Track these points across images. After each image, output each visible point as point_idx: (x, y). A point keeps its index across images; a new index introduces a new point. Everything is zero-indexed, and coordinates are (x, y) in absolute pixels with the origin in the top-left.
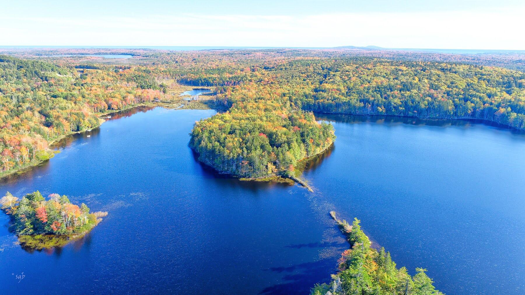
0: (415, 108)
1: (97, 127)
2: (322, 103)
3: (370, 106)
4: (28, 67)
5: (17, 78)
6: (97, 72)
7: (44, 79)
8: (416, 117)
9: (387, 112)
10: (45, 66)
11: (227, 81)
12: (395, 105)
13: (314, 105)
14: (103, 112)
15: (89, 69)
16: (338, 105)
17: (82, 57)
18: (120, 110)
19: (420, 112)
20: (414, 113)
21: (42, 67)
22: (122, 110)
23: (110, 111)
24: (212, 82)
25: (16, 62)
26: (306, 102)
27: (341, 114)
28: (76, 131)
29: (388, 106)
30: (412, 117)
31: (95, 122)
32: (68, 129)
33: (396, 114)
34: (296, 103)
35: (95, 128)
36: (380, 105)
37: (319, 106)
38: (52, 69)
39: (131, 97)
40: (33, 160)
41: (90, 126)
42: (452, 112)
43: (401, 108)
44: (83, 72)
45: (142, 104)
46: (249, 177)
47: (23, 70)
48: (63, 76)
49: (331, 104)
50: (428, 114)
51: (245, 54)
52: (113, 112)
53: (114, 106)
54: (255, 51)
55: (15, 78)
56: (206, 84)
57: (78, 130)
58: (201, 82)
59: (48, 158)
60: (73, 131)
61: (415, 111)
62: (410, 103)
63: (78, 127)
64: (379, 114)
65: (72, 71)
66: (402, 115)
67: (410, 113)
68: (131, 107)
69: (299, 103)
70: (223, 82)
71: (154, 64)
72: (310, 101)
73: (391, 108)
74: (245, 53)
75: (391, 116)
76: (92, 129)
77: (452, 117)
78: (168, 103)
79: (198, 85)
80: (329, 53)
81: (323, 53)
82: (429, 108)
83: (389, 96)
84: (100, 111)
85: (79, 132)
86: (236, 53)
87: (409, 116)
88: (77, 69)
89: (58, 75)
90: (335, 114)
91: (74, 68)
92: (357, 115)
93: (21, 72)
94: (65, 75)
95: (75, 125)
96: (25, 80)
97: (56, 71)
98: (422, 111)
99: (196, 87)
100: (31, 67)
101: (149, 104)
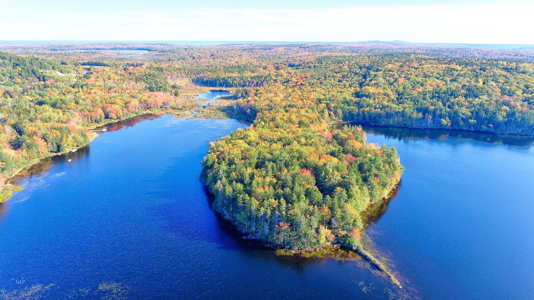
0: (490, 120)
1: (85, 145)
2: (368, 112)
3: (431, 117)
4: (25, 65)
5: (10, 77)
6: (104, 70)
7: (41, 79)
8: (491, 133)
9: (452, 125)
10: (45, 63)
11: (249, 82)
12: (464, 116)
13: (358, 114)
14: (98, 123)
15: (98, 66)
16: (389, 116)
17: (95, 53)
18: (120, 119)
19: (497, 125)
20: (489, 127)
21: (41, 65)
22: (123, 119)
23: (108, 121)
25: (12, 59)
26: (348, 111)
27: (393, 127)
28: (56, 152)
29: (454, 117)
30: (486, 133)
31: (82, 139)
32: (45, 151)
33: (465, 128)
34: (335, 113)
35: (82, 147)
36: (444, 117)
37: (364, 116)
38: (52, 67)
39: (135, 102)
41: (75, 145)
43: (471, 121)
44: (89, 69)
45: (149, 112)
46: (290, 248)
47: (19, 68)
48: (65, 75)
49: (380, 114)
50: (507, 129)
51: (266, 50)
52: (111, 122)
53: (113, 115)
54: (276, 46)
55: (8, 78)
56: (225, 84)
57: (58, 151)
58: (219, 82)
60: (51, 152)
61: (490, 125)
62: (483, 114)
63: (59, 147)
64: (443, 127)
65: (77, 69)
66: (472, 129)
67: (484, 128)
68: (134, 115)
69: (340, 112)
71: (170, 60)
72: (352, 109)
73: (458, 120)
74: (266, 48)
75: (458, 130)
76: (78, 148)
78: (179, 109)
79: (216, 86)
80: (356, 48)
81: (349, 49)
82: (509, 121)
83: (453, 104)
84: (95, 121)
85: (59, 154)
86: (256, 47)
87: (482, 130)
88: (84, 67)
89: (60, 74)
90: (385, 126)
91: (80, 65)
92: (414, 129)
93: (16, 70)
94: (68, 73)
95: (55, 145)
96: (19, 80)
97: (58, 69)
98: (499, 124)
99: (213, 88)
100: (28, 65)
101: (156, 111)
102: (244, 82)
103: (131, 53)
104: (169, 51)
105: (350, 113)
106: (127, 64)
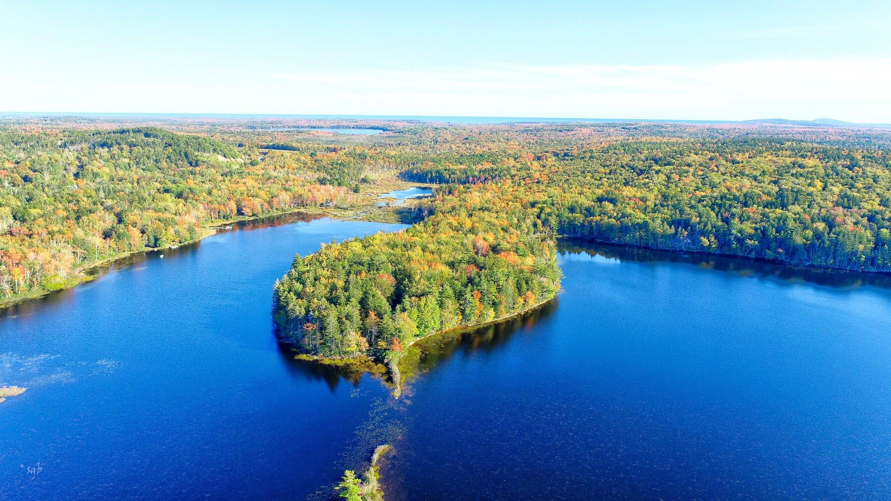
0: (781, 243)
1: (191, 242)
2: (596, 222)
3: (686, 233)
4: (178, 146)
5: (156, 161)
6: (282, 155)
7: (194, 164)
8: (781, 262)
9: (720, 247)
10: (206, 144)
11: (474, 177)
12: (739, 235)
13: (583, 225)
14: (227, 219)
15: (285, 150)
16: (624, 229)
17: (302, 132)
18: (257, 217)
19: (792, 251)
20: (779, 253)
21: (200, 147)
22: (261, 216)
23: (241, 218)
24: (448, 177)
25: (165, 137)
26: (567, 220)
27: (631, 246)
28: (153, 247)
29: (723, 237)
30: (774, 262)
31: (187, 235)
32: (139, 243)
33: (740, 254)
34: (545, 223)
35: (186, 243)
36: (707, 234)
37: (592, 228)
38: (214, 149)
39: (285, 197)
40: (35, 288)
41: (177, 240)
42: (864, 257)
43: (749, 242)
44: (265, 154)
45: (302, 210)
47: (170, 149)
48: (229, 160)
49: (612, 226)
50: (809, 258)
51: (561, 131)
52: (243, 219)
53: (246, 210)
54: (581, 126)
55: (152, 162)
56: (437, 180)
57: (155, 246)
58: (431, 176)
59: (63, 287)
60: (147, 246)
61: (780, 250)
62: (772, 232)
63: (156, 240)
64: (706, 250)
65: (249, 152)
66: (753, 255)
67: (769, 254)
68: (280, 213)
69: (553, 221)
70: (467, 177)
71: (399, 144)
72: (575, 218)
73: (730, 240)
74: (562, 129)
75: (729, 256)
76: (180, 245)
77: (863, 267)
78: (344, 209)
79: (425, 182)
80: (720, 131)
81: (707, 131)
82: (813, 245)
83: (733, 215)
84: (224, 217)
85: (156, 249)
86: (546, 128)
87: (766, 257)
88: (261, 150)
89: (221, 158)
90: (619, 245)
91: (255, 149)
92: (660, 250)
93: (165, 152)
94: (234, 158)
95: (152, 238)
96: (165, 164)
97: (220, 152)
98: (797, 250)
99: (418, 185)
100: (182, 145)
101: (311, 210)
103: (354, 134)
104: (409, 131)
105: (571, 223)
106: (327, 148)
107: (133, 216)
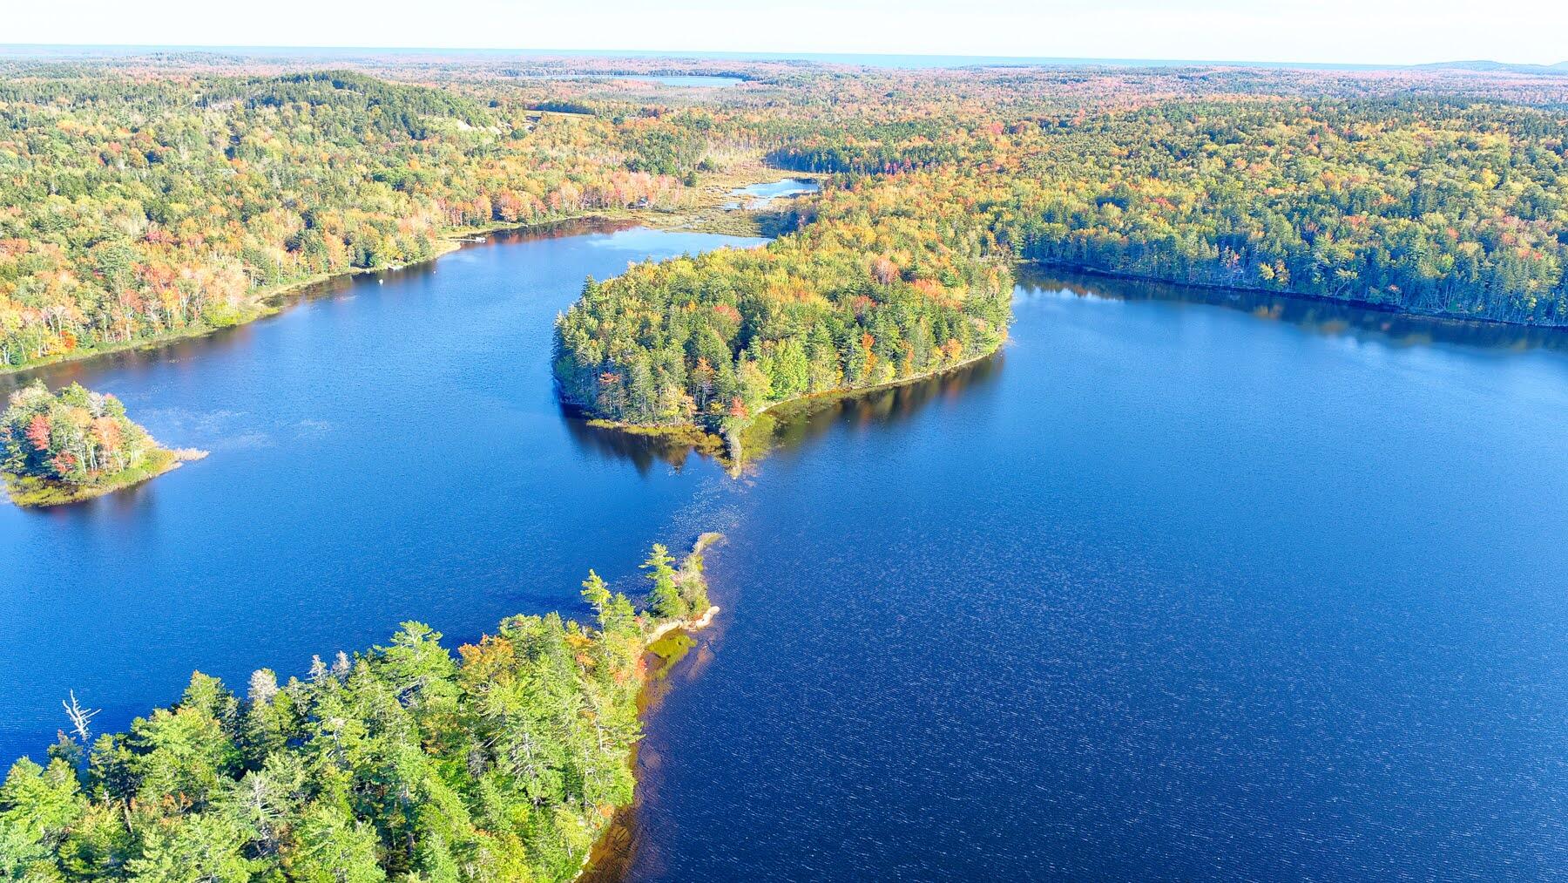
0: (1396, 276)
1: (422, 260)
2: (1089, 237)
3: (1237, 257)
4: (390, 104)
5: (355, 129)
6: (565, 121)
7: (418, 135)
8: (1393, 309)
9: (1292, 282)
10: (437, 101)
11: (893, 161)
12: (1327, 261)
13: (1065, 243)
14: (477, 226)
15: (570, 112)
16: (1134, 250)
17: (599, 82)
18: (526, 223)
19: (1414, 291)
20: (1391, 293)
21: (427, 106)
22: (532, 222)
23: (499, 225)
24: (848, 161)
25: (369, 88)
26: (1039, 235)
27: (1142, 278)
28: (363, 267)
29: (1298, 265)
30: (1381, 307)
31: (416, 249)
32: (342, 261)
33: (1325, 293)
34: (1001, 238)
35: (415, 262)
36: (1272, 259)
37: (1079, 248)
38: (450, 110)
39: (571, 190)
40: (195, 323)
41: (400, 256)
42: (1535, 300)
43: (1342, 273)
44: (536, 119)
45: (599, 213)
46: (617, 420)
47: (377, 109)
48: (475, 129)
49: (1114, 245)
50: (1443, 302)
51: (1065, 82)
52: (504, 227)
53: (508, 212)
54: (1103, 73)
55: (349, 130)
56: (829, 166)
57: (367, 265)
58: (819, 160)
59: (235, 322)
60: (354, 265)
61: (1393, 288)
62: (1384, 258)
63: (368, 255)
64: (1268, 287)
65: (510, 116)
66: (1347, 296)
67: (1375, 294)
68: (562, 218)
69: (1015, 235)
71: (770, 104)
72: (1052, 231)
73: (1310, 270)
74: (1067, 78)
75: (1307, 297)
76: (406, 264)
77: (1531, 318)
78: (668, 212)
79: (809, 170)
82: (1450, 281)
83: (1323, 228)
84: (472, 223)
85: (368, 271)
86: (1037, 76)
87: (1369, 300)
88: (530, 113)
89: (462, 126)
90: (1124, 277)
91: (519, 110)
92: (1191, 287)
93: (370, 114)
94: (483, 126)
95: (361, 252)
96: (371, 134)
97: (461, 116)
98: (1423, 287)
99: (796, 174)
100: (397, 102)
101: (614, 214)
102: (882, 162)
104: (788, 80)
105: (1046, 240)
106: (643, 110)
107: (329, 216)
